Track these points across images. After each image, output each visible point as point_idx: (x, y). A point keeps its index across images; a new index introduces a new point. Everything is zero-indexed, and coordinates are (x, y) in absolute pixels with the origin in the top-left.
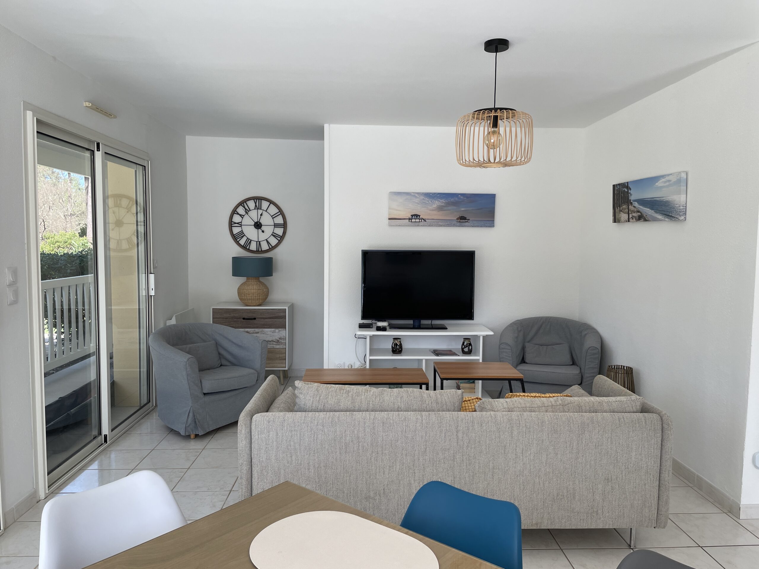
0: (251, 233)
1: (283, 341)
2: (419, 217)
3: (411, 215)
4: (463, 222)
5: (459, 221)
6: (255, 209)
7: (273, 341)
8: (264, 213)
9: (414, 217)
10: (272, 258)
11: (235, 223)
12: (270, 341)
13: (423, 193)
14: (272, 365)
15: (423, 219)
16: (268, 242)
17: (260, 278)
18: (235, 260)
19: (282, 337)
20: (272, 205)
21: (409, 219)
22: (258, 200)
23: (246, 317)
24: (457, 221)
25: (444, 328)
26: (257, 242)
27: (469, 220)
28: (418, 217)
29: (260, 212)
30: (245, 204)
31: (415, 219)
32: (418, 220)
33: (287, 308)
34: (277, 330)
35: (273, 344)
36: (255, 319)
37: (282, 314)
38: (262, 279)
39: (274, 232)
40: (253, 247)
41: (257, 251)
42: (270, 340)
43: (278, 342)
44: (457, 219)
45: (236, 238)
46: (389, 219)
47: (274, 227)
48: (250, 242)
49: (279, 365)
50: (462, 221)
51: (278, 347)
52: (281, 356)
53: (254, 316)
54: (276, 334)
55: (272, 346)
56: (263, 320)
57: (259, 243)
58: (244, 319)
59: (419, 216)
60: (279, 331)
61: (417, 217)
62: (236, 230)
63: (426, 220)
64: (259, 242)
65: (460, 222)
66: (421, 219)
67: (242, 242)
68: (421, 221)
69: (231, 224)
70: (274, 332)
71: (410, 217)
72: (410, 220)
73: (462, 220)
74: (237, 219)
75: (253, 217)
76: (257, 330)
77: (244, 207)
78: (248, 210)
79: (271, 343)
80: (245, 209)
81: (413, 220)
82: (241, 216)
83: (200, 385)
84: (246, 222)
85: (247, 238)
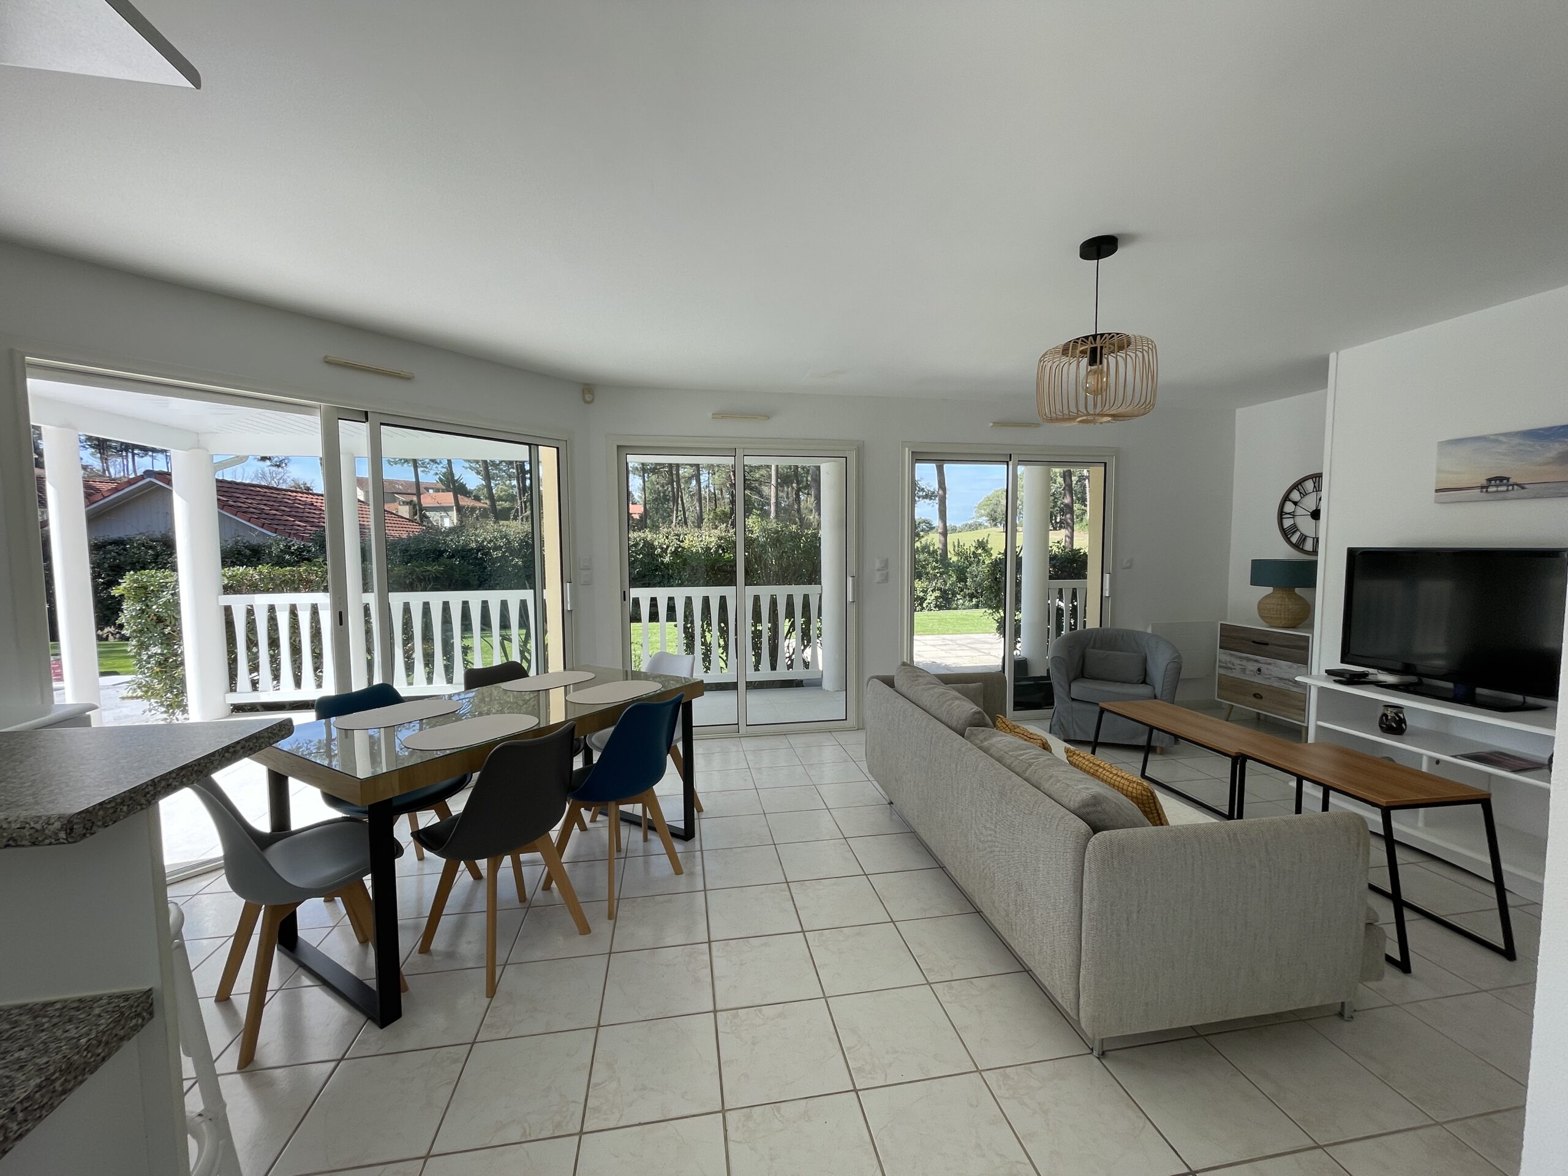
0: (1306, 525)
2: (1508, 481)
3: (1487, 480)
6: (1313, 492)
7: (1288, 679)
9: (1493, 482)
11: (1286, 514)
12: (1285, 679)
13: (1519, 432)
14: (1286, 713)
15: (1517, 485)
17: (1295, 589)
18: (1262, 564)
21: (1482, 487)
22: (1318, 477)
23: (1256, 640)
26: (1313, 538)
28: (1505, 481)
29: (1319, 495)
30: (1299, 486)
31: (1497, 486)
32: (1504, 488)
33: (1310, 636)
34: (1295, 666)
35: (1288, 684)
36: (1267, 644)
37: (1303, 644)
38: (1297, 590)
40: (1307, 546)
41: (1313, 552)
43: (1295, 683)
45: (1286, 534)
46: (1437, 491)
49: (1296, 717)
51: (1295, 689)
52: (1299, 704)
53: (1266, 640)
55: (1286, 686)
56: (1276, 647)
57: (1316, 541)
58: (1254, 642)
60: (1298, 668)
61: (1501, 481)
62: (1287, 523)
63: (1526, 486)
64: (1317, 538)
66: (1513, 485)
67: (1294, 539)
68: (1513, 489)
69: (1281, 514)
70: (1290, 667)
71: (1484, 483)
74: (1289, 507)
75: (1310, 503)
76: (1269, 660)
77: (1298, 490)
78: (1304, 494)
79: (1287, 682)
80: (1300, 493)
81: (1491, 489)
82: (1295, 503)
83: (1067, 688)
84: (1299, 511)
85: (1301, 534)
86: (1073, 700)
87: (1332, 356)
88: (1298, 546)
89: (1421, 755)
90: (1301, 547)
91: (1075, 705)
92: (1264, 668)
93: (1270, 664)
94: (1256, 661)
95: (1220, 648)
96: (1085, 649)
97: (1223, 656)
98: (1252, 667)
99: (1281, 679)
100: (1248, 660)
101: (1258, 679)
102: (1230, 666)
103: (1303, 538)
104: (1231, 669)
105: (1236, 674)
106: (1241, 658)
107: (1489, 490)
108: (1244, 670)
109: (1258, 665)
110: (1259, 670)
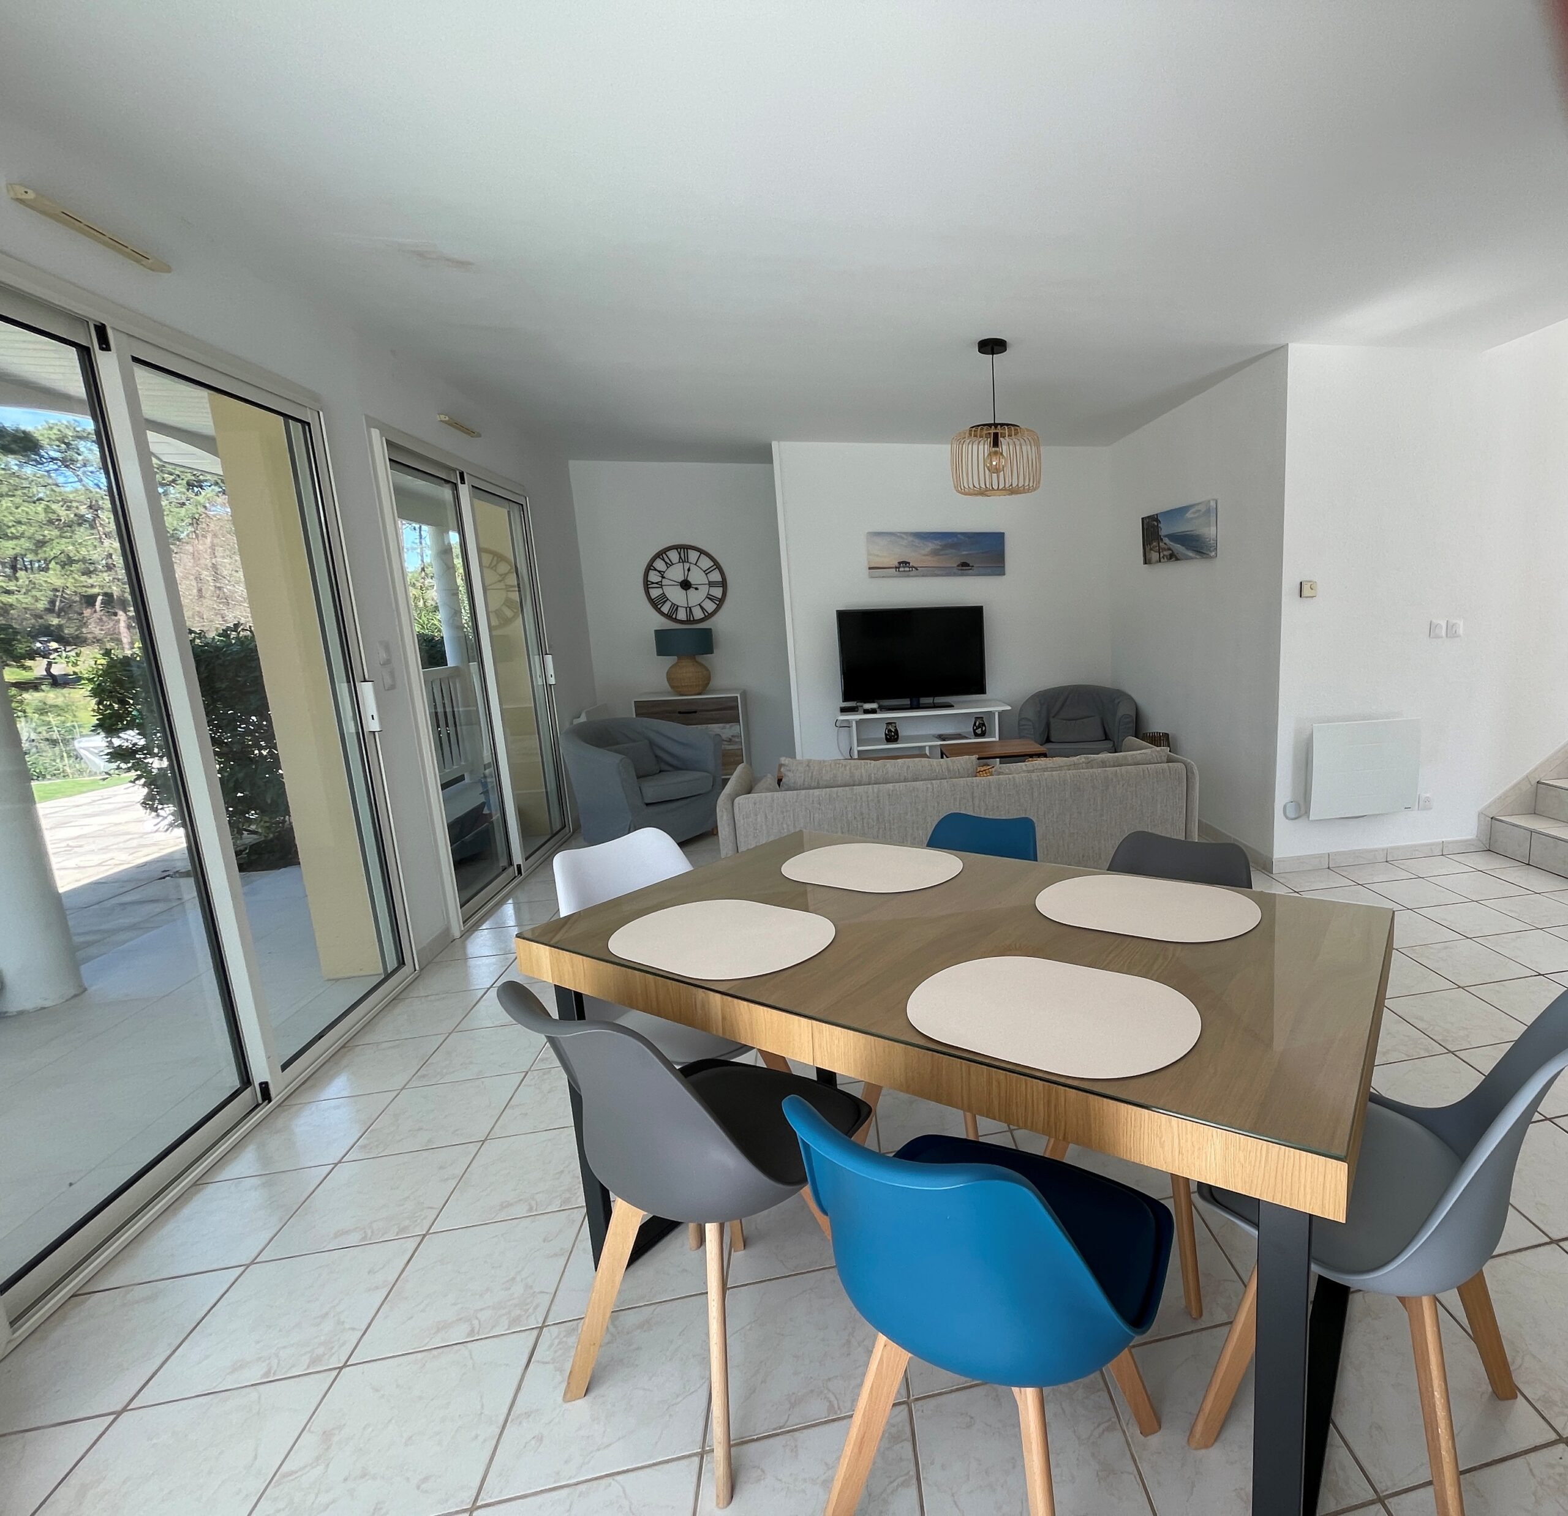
0: (676, 595)
1: (737, 740)
3: (898, 563)
4: (966, 569)
6: (679, 562)
7: (723, 740)
8: (693, 567)
9: (902, 564)
10: (711, 629)
11: (653, 583)
13: (911, 533)
15: (914, 567)
16: (702, 608)
17: (697, 657)
18: (660, 635)
19: (735, 734)
20: (703, 556)
21: (896, 568)
22: (683, 549)
23: (682, 710)
24: (958, 568)
25: (949, 706)
26: (686, 608)
27: (972, 566)
29: (687, 566)
30: (663, 556)
31: (904, 567)
32: (908, 569)
33: (738, 695)
34: (728, 726)
35: (723, 744)
36: (695, 712)
37: (733, 704)
39: (710, 593)
40: (682, 615)
41: (688, 622)
42: (721, 738)
43: (730, 741)
44: (958, 566)
45: (656, 604)
46: (870, 568)
47: (710, 586)
48: (677, 609)
51: (731, 747)
53: (694, 708)
54: (727, 730)
55: (723, 746)
56: (706, 713)
57: (689, 610)
58: (680, 713)
59: (909, 563)
60: (731, 727)
61: (905, 564)
62: (655, 593)
63: (918, 568)
64: (689, 608)
65: (961, 569)
66: (912, 567)
67: (665, 609)
68: (912, 570)
69: (648, 584)
70: (724, 728)
71: (897, 565)
72: (897, 570)
73: (964, 567)
74: (655, 577)
75: (676, 573)
78: (669, 565)
79: (721, 742)
80: (665, 562)
82: (662, 573)
84: (665, 582)
85: (672, 603)
88: (668, 616)
90: (673, 617)
107: (900, 569)
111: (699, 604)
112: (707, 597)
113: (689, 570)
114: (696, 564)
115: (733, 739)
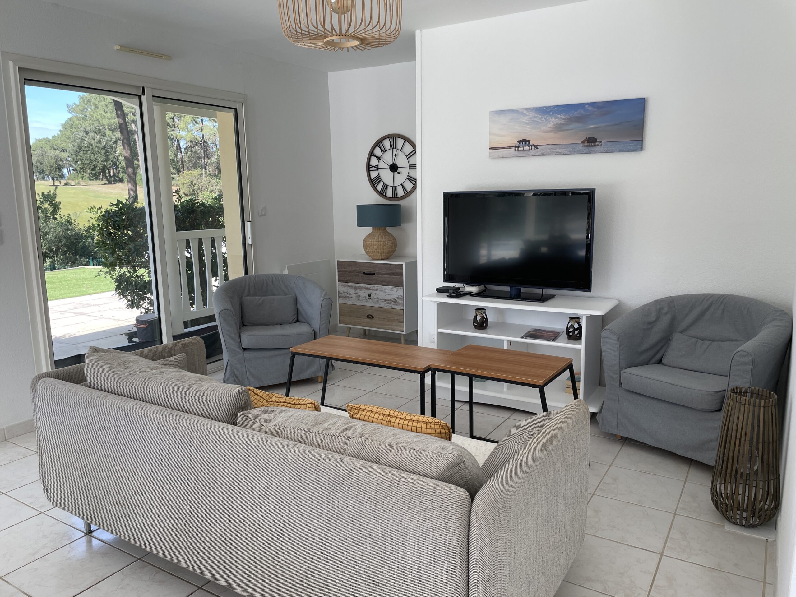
0: (387, 176)
1: (400, 302)
2: (529, 143)
3: (518, 142)
4: (592, 146)
5: (585, 144)
6: (390, 149)
7: (391, 300)
8: (399, 153)
9: (521, 143)
10: (400, 205)
11: (373, 167)
12: (388, 301)
13: (534, 108)
14: (390, 327)
15: (534, 146)
16: (403, 186)
17: (387, 228)
19: (400, 297)
20: (407, 143)
21: (516, 147)
22: (393, 137)
23: (366, 271)
24: (582, 144)
26: (393, 187)
27: (601, 142)
28: (527, 143)
29: (395, 151)
31: (523, 146)
32: (526, 148)
33: (404, 264)
34: (395, 289)
35: (391, 304)
36: (374, 274)
37: (399, 271)
38: (388, 229)
39: (409, 175)
40: (389, 193)
41: (394, 198)
42: (388, 299)
43: (395, 302)
44: (583, 142)
45: (374, 183)
46: (490, 149)
47: (409, 169)
48: (387, 188)
49: (397, 328)
50: (590, 144)
51: (396, 307)
52: (399, 317)
53: (374, 271)
54: (394, 293)
55: (390, 305)
56: (380, 276)
57: (395, 189)
58: (364, 273)
59: (529, 141)
60: (397, 289)
61: (525, 143)
62: (374, 174)
63: (538, 147)
64: (395, 187)
65: (587, 146)
66: (531, 146)
67: (379, 188)
68: (532, 149)
69: (369, 167)
70: (392, 290)
71: (517, 144)
72: (517, 149)
73: (591, 142)
74: (374, 162)
75: (388, 158)
76: (376, 287)
77: (380, 147)
78: (384, 151)
79: (390, 302)
80: (381, 150)
81: (521, 149)
82: (379, 158)
83: (238, 338)
84: (382, 165)
85: (384, 183)
86: (244, 349)
87: (418, 33)
88: (382, 194)
89: (503, 341)
90: (384, 194)
91: (247, 354)
92: (373, 293)
93: (377, 290)
94: (367, 289)
95: (339, 281)
96: (242, 297)
97: (340, 288)
98: (364, 294)
99: (385, 300)
100: (361, 288)
101: (370, 303)
102: (348, 295)
103: (385, 187)
104: (348, 297)
105: (352, 301)
106: (355, 287)
107: (519, 149)
108: (358, 297)
109: (369, 292)
110: (370, 296)
111: (401, 184)
112: (407, 178)
113: (395, 155)
114: (401, 150)
115: (397, 300)
